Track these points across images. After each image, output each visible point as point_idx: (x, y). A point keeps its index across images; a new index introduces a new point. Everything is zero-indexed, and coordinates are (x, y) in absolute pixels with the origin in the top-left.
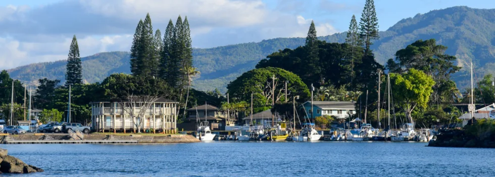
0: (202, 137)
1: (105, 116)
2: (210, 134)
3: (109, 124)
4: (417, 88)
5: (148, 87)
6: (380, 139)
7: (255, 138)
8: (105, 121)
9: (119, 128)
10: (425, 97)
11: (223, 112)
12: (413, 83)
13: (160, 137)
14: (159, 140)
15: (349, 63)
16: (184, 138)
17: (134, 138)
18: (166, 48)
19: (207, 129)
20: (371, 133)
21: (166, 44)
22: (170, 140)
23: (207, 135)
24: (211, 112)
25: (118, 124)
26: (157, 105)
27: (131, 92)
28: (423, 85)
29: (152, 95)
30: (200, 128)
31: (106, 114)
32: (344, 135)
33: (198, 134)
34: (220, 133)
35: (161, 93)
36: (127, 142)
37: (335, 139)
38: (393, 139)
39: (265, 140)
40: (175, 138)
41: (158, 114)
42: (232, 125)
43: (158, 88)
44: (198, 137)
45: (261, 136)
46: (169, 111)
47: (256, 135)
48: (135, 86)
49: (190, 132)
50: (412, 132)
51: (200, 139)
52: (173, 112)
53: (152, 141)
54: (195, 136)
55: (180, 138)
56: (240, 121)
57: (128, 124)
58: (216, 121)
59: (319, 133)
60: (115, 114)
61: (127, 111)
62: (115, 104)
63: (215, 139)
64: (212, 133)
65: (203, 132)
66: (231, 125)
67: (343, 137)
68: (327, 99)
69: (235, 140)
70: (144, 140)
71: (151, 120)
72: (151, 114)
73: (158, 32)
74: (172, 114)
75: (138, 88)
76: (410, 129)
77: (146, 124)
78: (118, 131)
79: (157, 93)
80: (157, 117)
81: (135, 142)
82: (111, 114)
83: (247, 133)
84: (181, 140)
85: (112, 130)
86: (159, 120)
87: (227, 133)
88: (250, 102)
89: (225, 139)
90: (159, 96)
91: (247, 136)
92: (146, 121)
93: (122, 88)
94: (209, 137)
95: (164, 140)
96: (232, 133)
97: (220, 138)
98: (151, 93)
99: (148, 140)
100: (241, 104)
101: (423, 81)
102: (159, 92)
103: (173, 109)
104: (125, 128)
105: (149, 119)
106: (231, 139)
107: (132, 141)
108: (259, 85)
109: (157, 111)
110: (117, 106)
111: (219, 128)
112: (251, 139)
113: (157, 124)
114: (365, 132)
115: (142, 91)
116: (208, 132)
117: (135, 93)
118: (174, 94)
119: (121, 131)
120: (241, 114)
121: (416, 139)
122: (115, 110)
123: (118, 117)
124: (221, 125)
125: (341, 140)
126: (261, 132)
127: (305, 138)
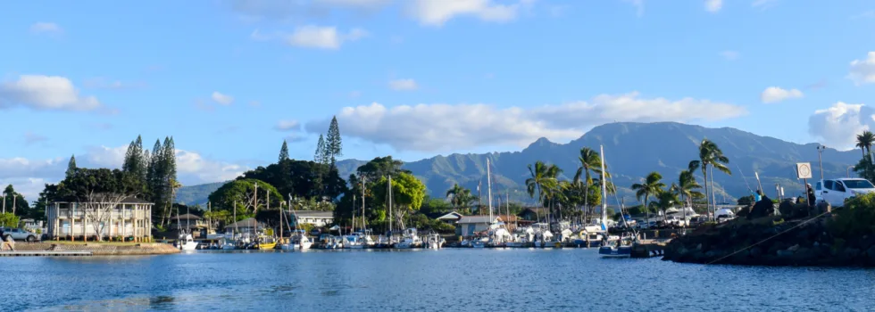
0: (183, 246)
1: (61, 220)
2: (192, 243)
3: (66, 230)
4: (411, 191)
5: (113, 182)
6: (383, 247)
7: (240, 247)
8: (60, 225)
9: (79, 235)
10: (418, 201)
11: (204, 220)
12: (405, 187)
13: (126, 247)
14: (124, 251)
15: (318, 177)
16: (157, 248)
17: (90, 248)
18: (153, 163)
19: (189, 237)
20: (370, 240)
21: (153, 161)
22: (139, 251)
23: (188, 243)
24: (193, 221)
25: (77, 230)
26: (128, 207)
27: (90, 188)
28: (415, 188)
29: (118, 192)
30: (181, 236)
31: (61, 217)
32: (341, 242)
33: (179, 243)
34: (203, 242)
35: (130, 190)
36: (75, 255)
37: (330, 247)
38: (397, 246)
39: (252, 248)
40: (145, 248)
41: (128, 218)
42: (214, 233)
43: (127, 183)
44: (179, 246)
45: (247, 244)
46: (142, 213)
47: (242, 243)
48: (97, 180)
49: (172, 240)
50: (415, 239)
51: (181, 248)
52: (147, 216)
53: (114, 251)
54: (175, 245)
55: (152, 248)
56: (221, 230)
57: (90, 230)
58: (197, 230)
59: (310, 240)
60: (74, 217)
61: (89, 213)
62: (74, 204)
63: (198, 248)
64: (195, 241)
65: (184, 240)
66: (212, 233)
67: (340, 245)
68: (301, 208)
69: (219, 248)
70: (103, 252)
71: (119, 225)
72: (120, 218)
73: (147, 151)
74: (145, 218)
75: (101, 183)
76: (413, 234)
77: (112, 230)
78: (76, 239)
79: (125, 190)
80: (126, 221)
81: (88, 255)
82: (69, 218)
83: (232, 242)
84: (154, 251)
85: (69, 238)
86: (130, 225)
87: (209, 241)
88: (232, 211)
89: (208, 248)
90: (127, 194)
91: (231, 244)
92: (113, 227)
93: (80, 183)
94: (190, 246)
95: (131, 251)
96: (216, 241)
97: (202, 247)
98: (116, 189)
99: (108, 252)
100: (223, 213)
101: (416, 185)
102: (128, 188)
103: (147, 212)
104: (86, 235)
105: (117, 224)
106: (215, 248)
107: (83, 252)
108: (239, 195)
109: (126, 214)
110: (77, 207)
111: (202, 236)
112: (237, 248)
113: (127, 230)
114: (364, 238)
115: (105, 187)
116: (190, 240)
117: (97, 190)
118: (147, 191)
119: (81, 238)
120: (222, 223)
121: (423, 246)
122: (74, 213)
123: (77, 221)
124: (203, 233)
125: (337, 247)
126: (248, 240)
127: (297, 246)
